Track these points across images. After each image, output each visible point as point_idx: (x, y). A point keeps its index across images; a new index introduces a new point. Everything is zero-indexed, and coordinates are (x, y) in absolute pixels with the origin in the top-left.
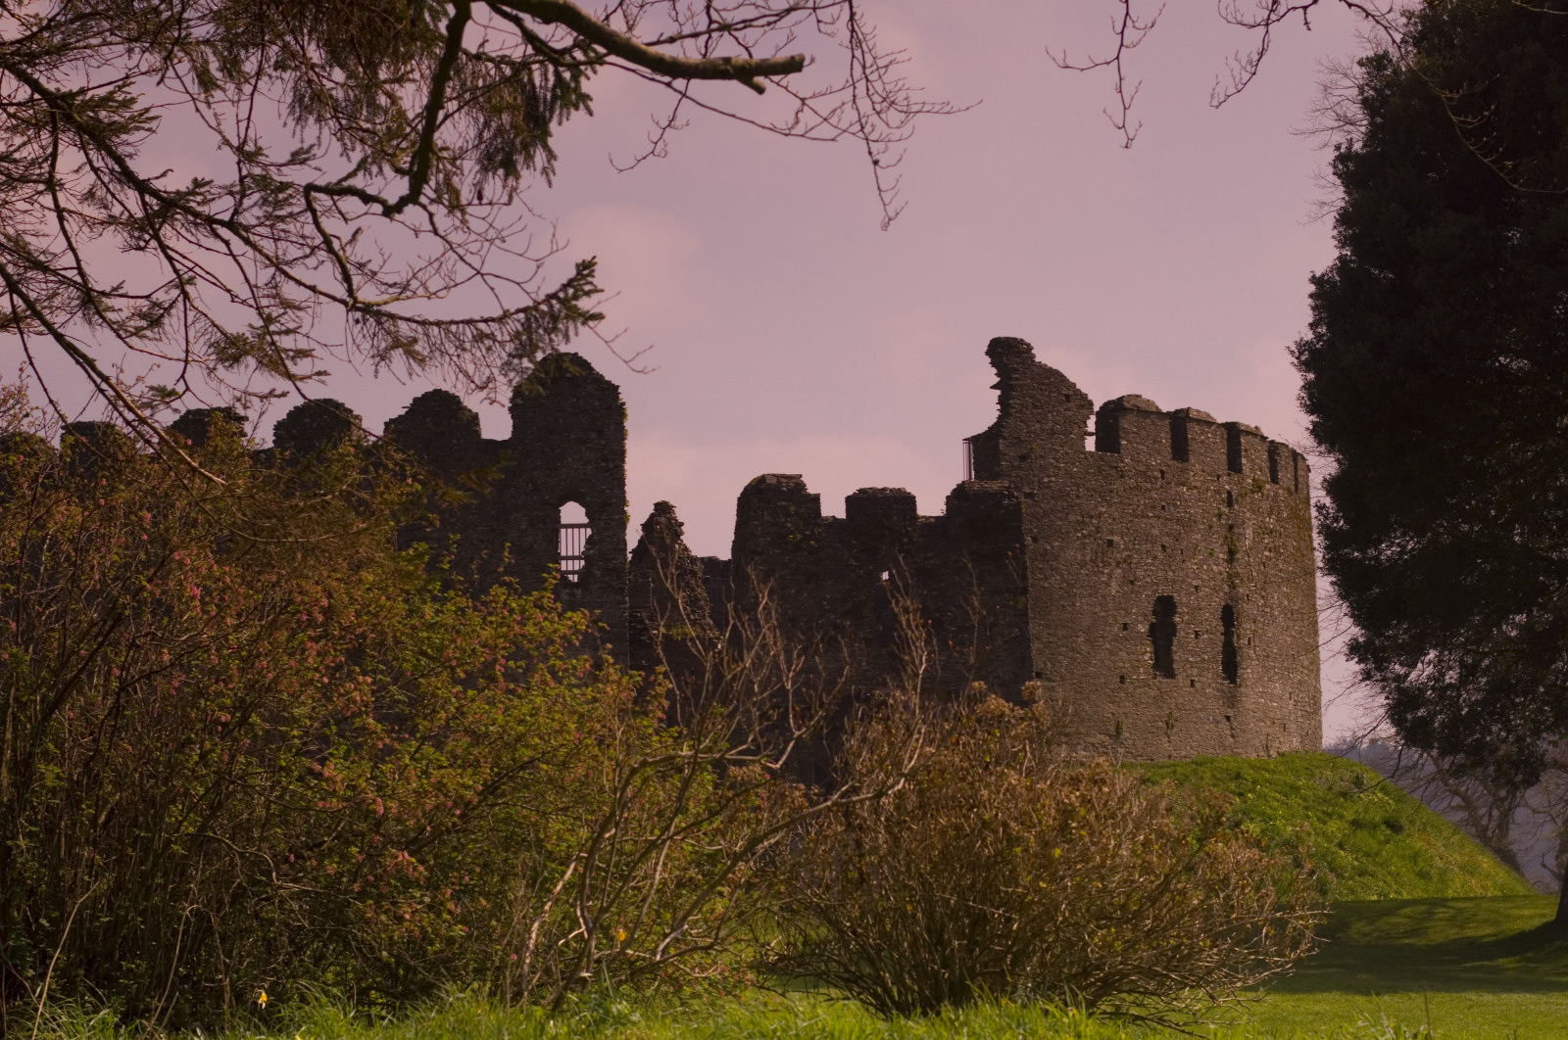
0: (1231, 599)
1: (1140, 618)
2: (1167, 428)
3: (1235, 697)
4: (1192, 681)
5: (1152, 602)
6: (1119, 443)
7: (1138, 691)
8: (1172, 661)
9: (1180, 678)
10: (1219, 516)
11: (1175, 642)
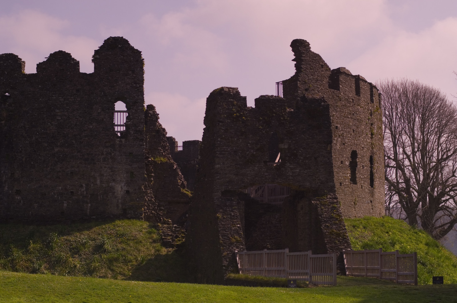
0: (372, 153)
1: (347, 159)
2: (354, 82)
3: (373, 193)
4: (362, 186)
5: (350, 153)
6: (339, 86)
7: (346, 189)
8: (356, 177)
9: (358, 184)
10: (369, 119)
11: (357, 170)
